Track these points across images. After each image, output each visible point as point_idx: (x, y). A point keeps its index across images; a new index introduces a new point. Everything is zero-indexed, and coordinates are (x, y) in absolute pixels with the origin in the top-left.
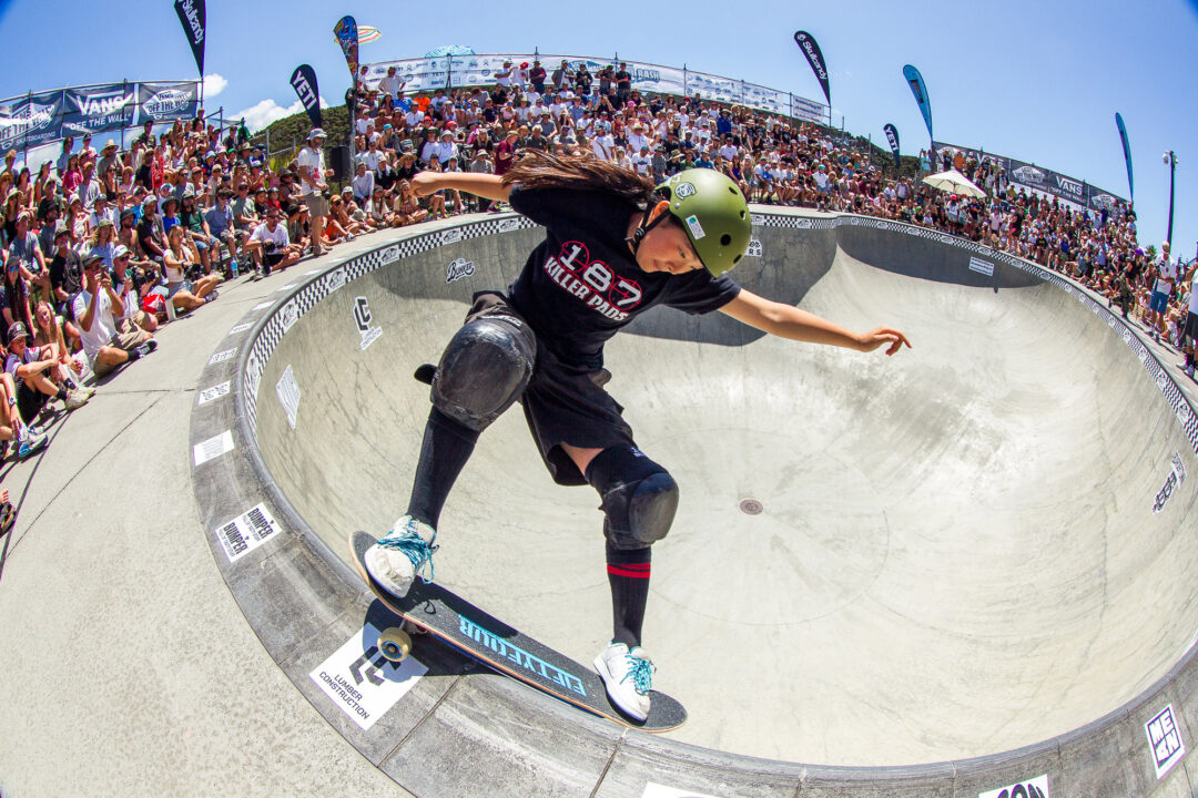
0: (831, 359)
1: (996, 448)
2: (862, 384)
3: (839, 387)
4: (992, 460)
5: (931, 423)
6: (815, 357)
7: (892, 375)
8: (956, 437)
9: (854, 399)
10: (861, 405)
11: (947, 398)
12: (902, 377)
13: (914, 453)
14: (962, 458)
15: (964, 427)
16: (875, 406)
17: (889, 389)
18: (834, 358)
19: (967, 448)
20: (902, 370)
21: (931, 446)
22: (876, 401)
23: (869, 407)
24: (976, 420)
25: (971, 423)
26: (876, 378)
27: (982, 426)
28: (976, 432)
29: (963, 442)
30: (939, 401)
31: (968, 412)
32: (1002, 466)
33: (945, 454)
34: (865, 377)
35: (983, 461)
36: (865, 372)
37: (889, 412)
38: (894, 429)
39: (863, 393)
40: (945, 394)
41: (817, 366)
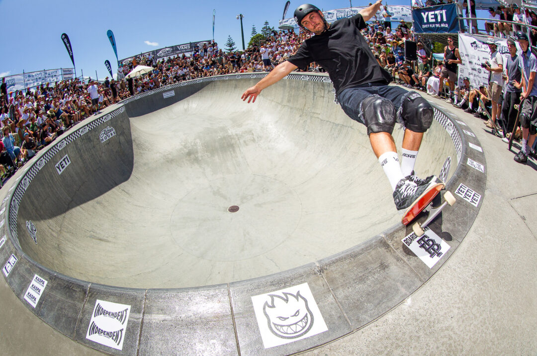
0: (169, 155)
1: (253, 134)
2: (189, 154)
3: (183, 162)
4: (256, 138)
5: (225, 145)
6: (164, 159)
7: (194, 143)
8: (238, 142)
9: (192, 160)
10: (197, 160)
11: (220, 135)
12: (198, 141)
13: (232, 157)
14: (247, 145)
15: (237, 137)
16: (202, 156)
17: (200, 147)
18: (170, 154)
19: (245, 142)
20: (195, 139)
21: (234, 151)
22: (200, 155)
23: (200, 159)
24: (237, 133)
25: (237, 135)
26: (190, 148)
27: (241, 133)
28: (242, 136)
29: (242, 141)
30: (219, 137)
31: (232, 133)
32: (260, 137)
33: (241, 149)
34: (187, 151)
35: (254, 140)
36: (185, 149)
37: (209, 154)
38: (216, 157)
39: (192, 156)
40: (218, 134)
41: (168, 161)
